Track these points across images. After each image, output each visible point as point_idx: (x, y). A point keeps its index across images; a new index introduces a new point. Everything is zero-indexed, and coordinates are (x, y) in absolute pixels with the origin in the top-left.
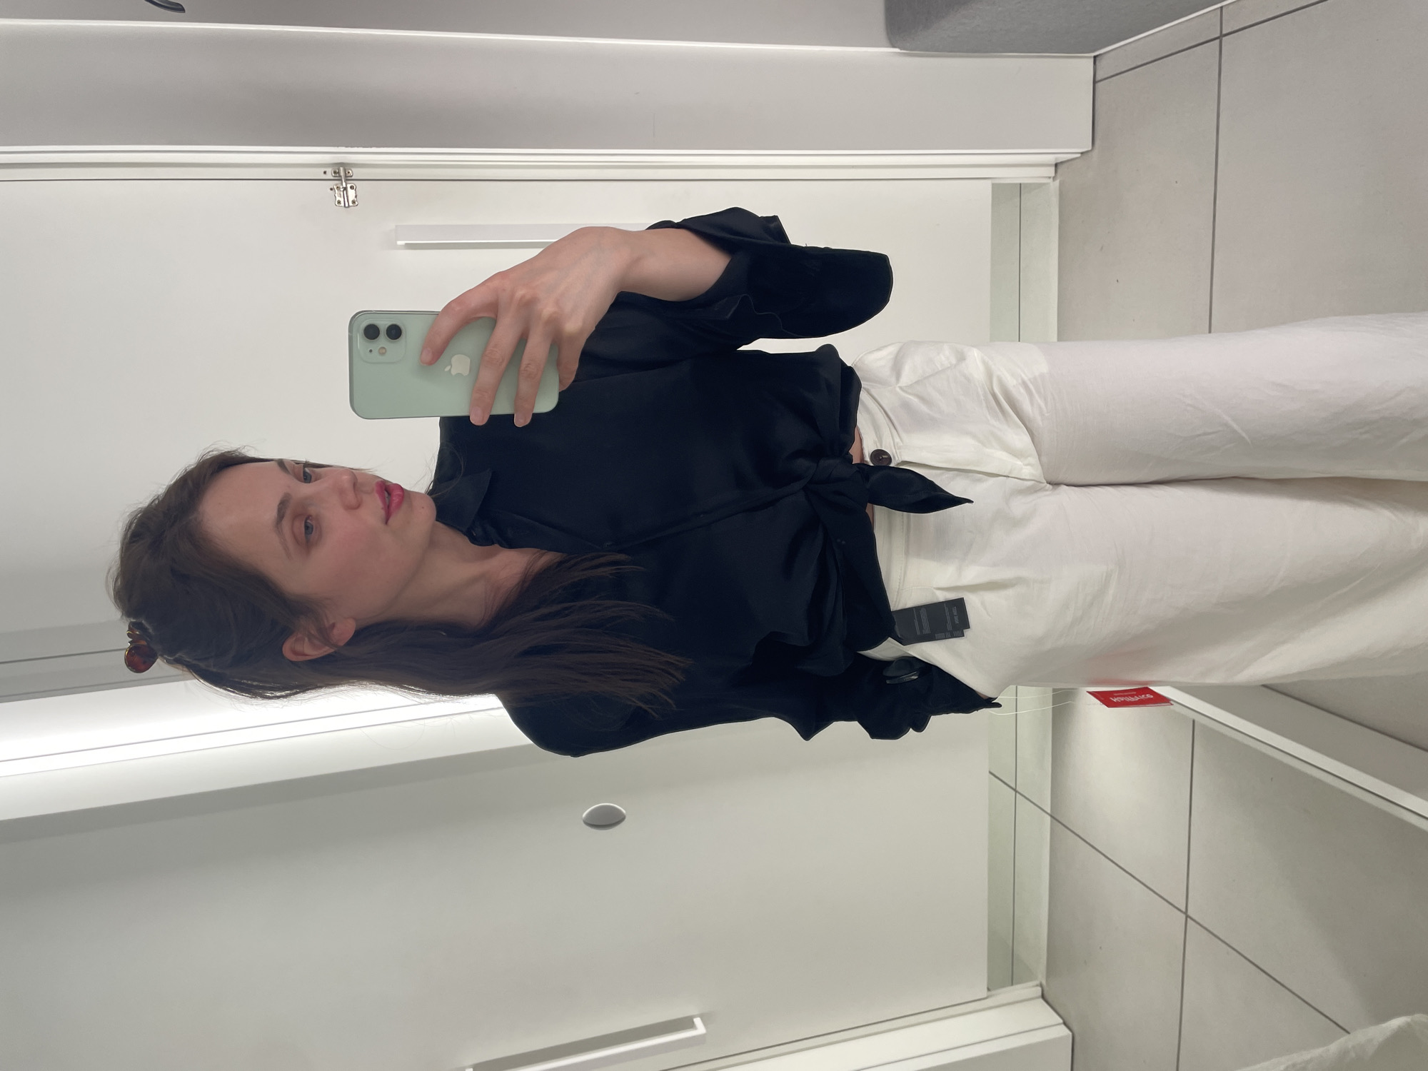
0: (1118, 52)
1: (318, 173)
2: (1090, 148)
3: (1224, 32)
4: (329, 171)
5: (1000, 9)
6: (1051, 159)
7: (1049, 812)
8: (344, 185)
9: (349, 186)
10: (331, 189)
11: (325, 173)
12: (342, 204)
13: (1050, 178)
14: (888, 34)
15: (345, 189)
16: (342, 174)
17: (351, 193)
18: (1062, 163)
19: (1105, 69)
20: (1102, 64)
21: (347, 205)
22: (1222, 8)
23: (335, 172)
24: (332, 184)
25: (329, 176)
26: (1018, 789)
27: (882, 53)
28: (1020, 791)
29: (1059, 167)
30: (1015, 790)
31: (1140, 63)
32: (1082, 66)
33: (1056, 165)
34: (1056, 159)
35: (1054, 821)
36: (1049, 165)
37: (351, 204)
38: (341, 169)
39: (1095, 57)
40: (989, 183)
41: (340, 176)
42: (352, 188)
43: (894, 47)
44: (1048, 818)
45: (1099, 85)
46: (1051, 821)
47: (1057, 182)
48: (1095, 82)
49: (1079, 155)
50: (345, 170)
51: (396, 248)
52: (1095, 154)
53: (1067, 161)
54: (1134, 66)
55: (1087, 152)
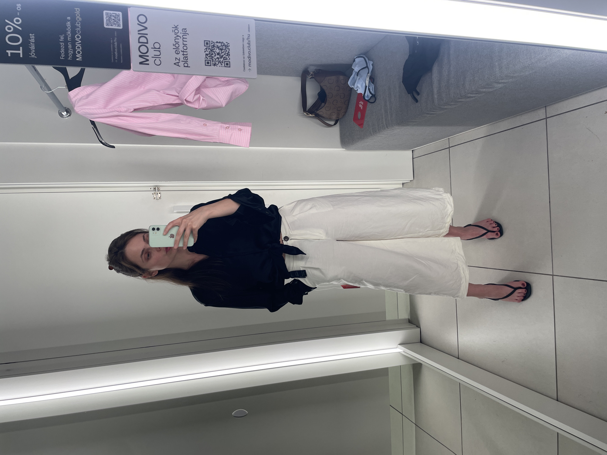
0: (419, 150)
1: (149, 189)
3: (450, 146)
4: (152, 188)
5: (375, 141)
6: (401, 182)
7: (414, 423)
8: (157, 193)
9: (158, 193)
10: (152, 194)
11: (151, 189)
12: (156, 199)
14: (341, 144)
15: (157, 194)
16: (156, 189)
17: (159, 195)
19: (416, 154)
20: (415, 153)
22: (449, 138)
23: (154, 189)
24: (153, 192)
25: (152, 190)
26: (403, 414)
27: (340, 151)
29: (404, 185)
30: (402, 414)
31: (426, 154)
32: (409, 153)
34: (403, 182)
35: (417, 426)
36: (400, 184)
37: (159, 199)
38: (157, 187)
39: (412, 151)
42: (159, 193)
43: (343, 148)
44: (415, 425)
45: (414, 159)
48: (413, 158)
49: (410, 181)
50: (157, 188)
51: (173, 213)
52: (414, 181)
53: (406, 183)
54: (424, 154)
55: (412, 180)
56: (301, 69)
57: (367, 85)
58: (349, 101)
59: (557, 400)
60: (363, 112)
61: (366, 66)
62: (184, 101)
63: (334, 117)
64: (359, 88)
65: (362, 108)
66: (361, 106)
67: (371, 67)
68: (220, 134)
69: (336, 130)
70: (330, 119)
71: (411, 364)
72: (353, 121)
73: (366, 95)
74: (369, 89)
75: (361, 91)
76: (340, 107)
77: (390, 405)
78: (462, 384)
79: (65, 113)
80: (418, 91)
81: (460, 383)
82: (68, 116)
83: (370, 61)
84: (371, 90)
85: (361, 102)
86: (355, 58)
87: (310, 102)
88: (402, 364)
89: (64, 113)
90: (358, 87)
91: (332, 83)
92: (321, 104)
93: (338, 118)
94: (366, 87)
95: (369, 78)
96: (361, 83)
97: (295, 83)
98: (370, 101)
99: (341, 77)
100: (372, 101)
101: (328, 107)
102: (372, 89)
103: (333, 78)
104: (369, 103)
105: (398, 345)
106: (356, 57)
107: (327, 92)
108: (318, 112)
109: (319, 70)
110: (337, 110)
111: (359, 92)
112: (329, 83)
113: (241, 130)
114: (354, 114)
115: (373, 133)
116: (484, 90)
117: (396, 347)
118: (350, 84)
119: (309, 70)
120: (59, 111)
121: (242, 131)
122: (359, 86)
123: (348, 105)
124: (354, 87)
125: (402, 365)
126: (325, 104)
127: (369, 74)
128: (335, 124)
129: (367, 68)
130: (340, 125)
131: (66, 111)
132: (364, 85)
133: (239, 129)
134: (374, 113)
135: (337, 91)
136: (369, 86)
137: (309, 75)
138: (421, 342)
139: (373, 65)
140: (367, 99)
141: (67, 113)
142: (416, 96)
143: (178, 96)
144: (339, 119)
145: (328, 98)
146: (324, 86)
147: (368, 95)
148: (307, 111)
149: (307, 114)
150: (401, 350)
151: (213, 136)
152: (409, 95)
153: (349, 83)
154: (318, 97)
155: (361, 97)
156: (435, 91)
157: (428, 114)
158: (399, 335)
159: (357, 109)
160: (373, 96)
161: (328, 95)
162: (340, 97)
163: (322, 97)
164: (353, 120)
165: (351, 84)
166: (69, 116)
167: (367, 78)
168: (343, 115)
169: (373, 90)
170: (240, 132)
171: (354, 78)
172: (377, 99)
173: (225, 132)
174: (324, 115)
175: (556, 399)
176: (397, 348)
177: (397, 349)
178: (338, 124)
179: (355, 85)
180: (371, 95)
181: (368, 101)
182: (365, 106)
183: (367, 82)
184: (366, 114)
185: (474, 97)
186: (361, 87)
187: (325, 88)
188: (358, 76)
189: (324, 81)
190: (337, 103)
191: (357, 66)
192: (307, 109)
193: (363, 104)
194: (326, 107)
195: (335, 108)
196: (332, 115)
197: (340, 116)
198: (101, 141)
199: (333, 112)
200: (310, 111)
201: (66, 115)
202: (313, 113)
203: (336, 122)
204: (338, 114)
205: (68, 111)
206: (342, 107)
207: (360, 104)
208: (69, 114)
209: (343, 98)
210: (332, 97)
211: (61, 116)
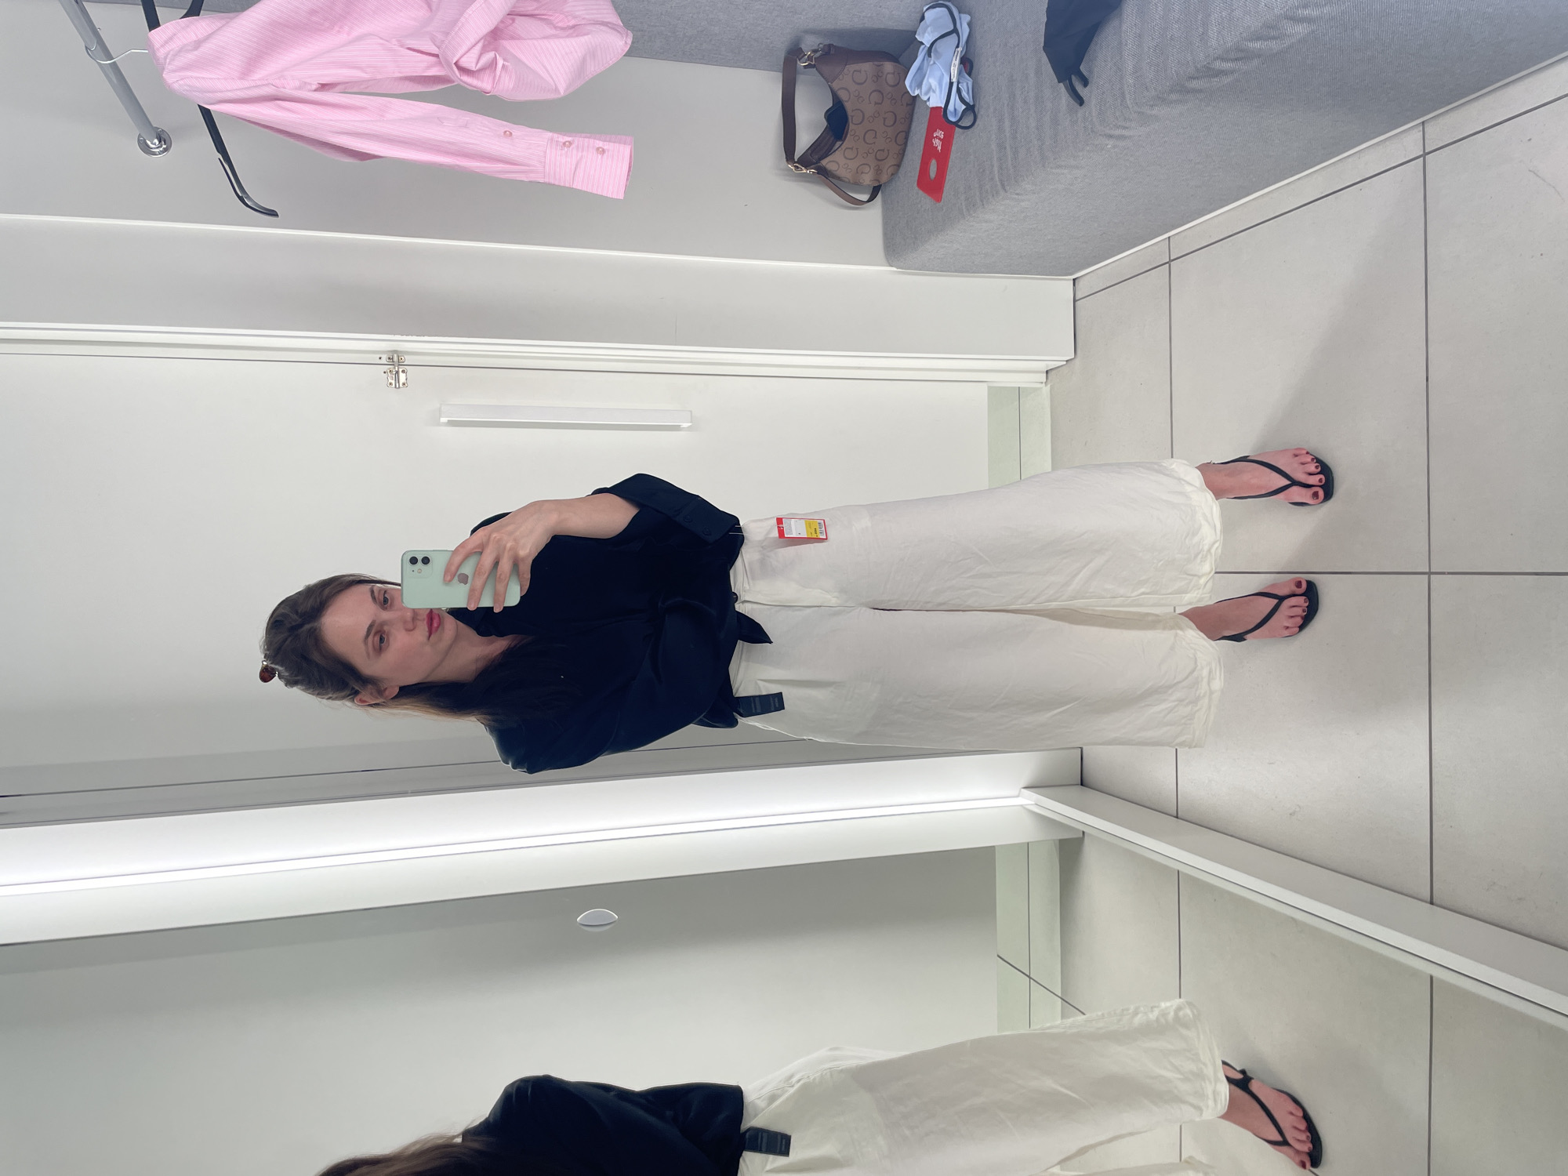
0: (1091, 277)
1: (374, 358)
2: (1073, 356)
3: (1172, 258)
4: (385, 357)
5: (972, 236)
6: (1043, 366)
7: (1060, 995)
8: (397, 370)
9: (401, 370)
10: (385, 372)
11: (380, 358)
12: (394, 386)
13: (1042, 383)
14: (886, 254)
15: (397, 372)
16: (395, 361)
17: (402, 377)
18: (1051, 370)
19: (1083, 289)
20: (1080, 284)
21: (397, 386)
22: (1169, 238)
23: (390, 358)
24: (386, 368)
25: (384, 361)
26: (1032, 976)
27: (881, 271)
29: (1049, 375)
30: (1029, 977)
31: (1108, 285)
32: (1062, 287)
33: (1047, 372)
34: (1047, 366)
35: (1065, 1004)
36: (1041, 372)
37: (401, 386)
38: (395, 355)
39: (1074, 280)
40: (985, 385)
41: (393, 362)
42: (403, 371)
43: (892, 266)
44: (1060, 1000)
45: (1078, 303)
46: (1062, 1004)
47: (1049, 386)
48: (1075, 301)
49: (1065, 363)
50: (398, 357)
51: (439, 424)
52: (1077, 362)
53: (1056, 368)
54: (1105, 287)
55: (1071, 360)
56: (781, 45)
57: (954, 80)
58: (907, 134)
59: (1432, 903)
60: (943, 158)
61: (951, 28)
62: (454, 66)
63: (868, 179)
64: (934, 92)
65: (939, 148)
66: (937, 143)
67: (965, 31)
68: (547, 161)
69: (872, 216)
70: (857, 185)
71: (1054, 840)
72: (917, 188)
73: (951, 107)
74: (959, 91)
75: (936, 100)
76: (883, 150)
77: (999, 956)
78: (1182, 872)
79: (156, 141)
80: (1085, 73)
81: (1178, 872)
82: (161, 149)
83: (963, 16)
84: (964, 94)
85: (940, 134)
86: (925, 9)
87: (804, 140)
88: (1032, 840)
89: (153, 143)
90: (930, 89)
91: (862, 84)
92: (833, 145)
93: (879, 182)
94: (951, 84)
95: (958, 58)
96: (938, 74)
97: (766, 88)
98: (963, 125)
99: (889, 67)
100: (966, 122)
101: (852, 149)
102: (966, 89)
103: (867, 67)
104: (957, 129)
105: (1023, 790)
106: (927, 7)
107: (849, 107)
108: (824, 162)
109: (830, 46)
110: (876, 159)
111: (932, 104)
112: (854, 82)
113: (604, 151)
114: (918, 169)
115: (968, 210)
116: (1258, 45)
117: (1016, 793)
118: (910, 86)
119: (803, 47)
120: (140, 136)
121: (605, 155)
122: (933, 82)
123: (906, 144)
124: (921, 92)
126: (844, 141)
127: (960, 49)
128: (870, 200)
129: (954, 34)
130: (884, 202)
131: (158, 139)
132: (946, 80)
133: (598, 149)
134: (972, 157)
135: (876, 103)
136: (958, 83)
137: (803, 60)
138: (1082, 784)
139: (970, 24)
140: (953, 119)
141: (160, 142)
142: (1079, 88)
143: (437, 56)
144: (878, 187)
145: (851, 124)
146: (839, 89)
147: (955, 110)
148: (796, 160)
149: (797, 167)
150: (1030, 799)
151: (528, 165)
152: (1061, 84)
153: (907, 83)
154: (825, 124)
155: (939, 116)
156: (1130, 65)
157: (1111, 136)
158: (1025, 764)
159: (929, 152)
160: (970, 109)
161: (852, 116)
162: (884, 121)
163: (837, 122)
164: (916, 183)
165: (913, 85)
166: (166, 150)
167: (954, 59)
168: (892, 174)
169: (968, 93)
170: (602, 158)
171: (920, 68)
172: (979, 117)
173: (561, 155)
174: (842, 172)
175: (1429, 900)
176: (1018, 796)
177: (1020, 798)
178: (879, 197)
179: (923, 86)
180: (964, 107)
181: (956, 124)
182: (947, 142)
183: (954, 71)
184: (950, 163)
185: (1232, 72)
186: (938, 87)
187: (843, 95)
188: (930, 56)
189: (841, 77)
190: (875, 137)
191: (929, 29)
192: (797, 155)
193: (942, 136)
194: (847, 148)
195: (871, 151)
196: (862, 173)
197: (884, 178)
198: (240, 195)
199: (864, 164)
200: (805, 162)
201: (157, 148)
202: (812, 167)
203: (875, 192)
204: (878, 171)
205: (162, 138)
206: (888, 150)
207: (937, 137)
208: (164, 146)
209: (892, 125)
210: (861, 122)
211: (146, 149)
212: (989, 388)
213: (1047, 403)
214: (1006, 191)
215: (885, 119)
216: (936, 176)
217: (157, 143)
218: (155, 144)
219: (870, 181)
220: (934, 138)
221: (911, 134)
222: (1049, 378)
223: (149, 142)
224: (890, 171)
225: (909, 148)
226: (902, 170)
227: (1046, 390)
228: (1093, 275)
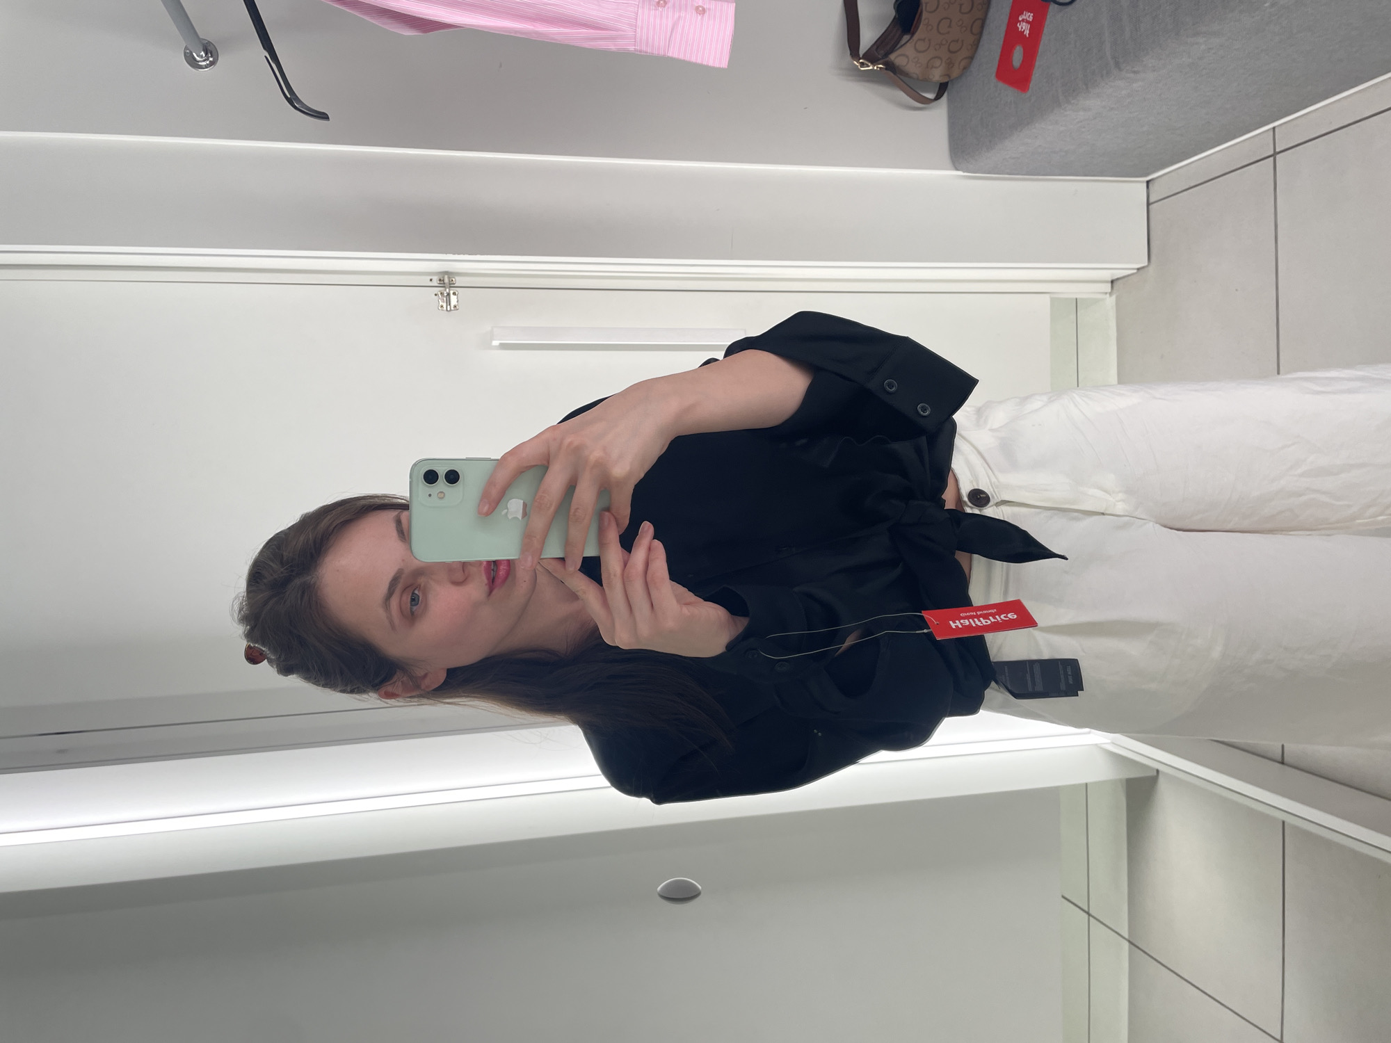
0: (1172, 177)
1: (425, 280)
2: (1146, 264)
3: (1277, 150)
4: (435, 279)
5: (1062, 129)
6: (1108, 275)
7: (1127, 937)
8: (448, 292)
9: (452, 292)
10: (436, 295)
11: (431, 280)
12: (445, 309)
13: (1106, 293)
14: (951, 157)
15: (449, 294)
16: (446, 283)
17: (454, 299)
18: (1118, 279)
19: (1159, 191)
20: (1155, 187)
21: (449, 309)
22: (1274, 128)
23: (440, 280)
24: (437, 290)
25: (435, 283)
26: (1091, 912)
27: (950, 174)
28: (1093, 914)
29: (1115, 284)
30: (1088, 913)
31: (1192, 184)
32: (1135, 190)
33: (1112, 282)
34: (1114, 275)
35: (1133, 947)
36: (1106, 282)
37: (452, 309)
38: (446, 276)
39: (1148, 182)
40: (1047, 296)
41: (444, 284)
42: (454, 294)
43: (957, 169)
44: (1127, 943)
45: (1150, 207)
46: (1129, 946)
47: (1114, 297)
48: (1148, 204)
49: (1135, 271)
50: (449, 278)
51: (491, 347)
52: (1151, 269)
53: (1124, 277)
54: (1187, 187)
55: (1143, 268)
60: (1031, 45)
63: (937, 75)
65: (1027, 33)
66: (1024, 28)
68: (639, 23)
69: (937, 117)
70: (925, 81)
72: (996, 80)
76: (957, 41)
79: (203, 53)
82: (208, 62)
85: (1026, 16)
87: (868, 36)
89: (199, 56)
92: (900, 38)
93: (949, 77)
101: (924, 40)
108: (892, 57)
110: (949, 50)
113: (704, 10)
114: (998, 58)
120: (186, 48)
121: (706, 15)
123: (981, 33)
125: (1090, 783)
126: (913, 34)
128: (938, 97)
130: (949, 100)
131: (204, 50)
133: (697, 8)
134: (1073, 36)
141: (206, 54)
144: (947, 84)
145: (924, 12)
148: (861, 56)
149: (863, 64)
151: (617, 30)
154: (893, 14)
159: (1012, 36)
161: (926, 3)
162: (961, 7)
163: (908, 11)
164: (994, 75)
166: (212, 63)
168: (965, 68)
170: (702, 19)
173: (655, 16)
174: (911, 67)
178: (944, 98)
182: (1038, 24)
184: (1041, 48)
190: (950, 27)
192: (862, 50)
193: (1031, 19)
194: (919, 40)
195: (944, 42)
196: (933, 67)
197: (955, 74)
198: (289, 96)
199: (935, 58)
200: (871, 57)
201: (204, 61)
202: (880, 62)
203: (942, 89)
204: (950, 64)
205: (210, 50)
206: (963, 41)
207: (1023, 20)
208: (211, 59)
209: (970, 11)
210: (935, 11)
211: (193, 63)
212: (1052, 300)
213: (1112, 315)
214: (1120, 70)
215: (961, 5)
216: (1021, 65)
217: (204, 55)
218: (202, 57)
219: (941, 76)
220: (1020, 21)
221: (988, 22)
222: (1115, 288)
223: (194, 54)
224: (963, 64)
225: (985, 37)
226: (976, 63)
227: (1110, 301)
228: (1169, 175)
